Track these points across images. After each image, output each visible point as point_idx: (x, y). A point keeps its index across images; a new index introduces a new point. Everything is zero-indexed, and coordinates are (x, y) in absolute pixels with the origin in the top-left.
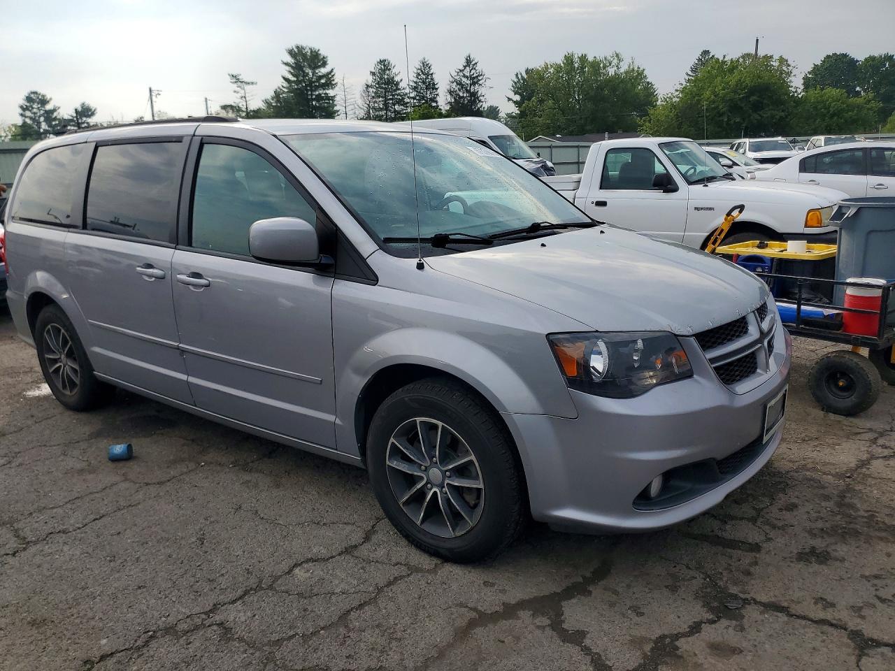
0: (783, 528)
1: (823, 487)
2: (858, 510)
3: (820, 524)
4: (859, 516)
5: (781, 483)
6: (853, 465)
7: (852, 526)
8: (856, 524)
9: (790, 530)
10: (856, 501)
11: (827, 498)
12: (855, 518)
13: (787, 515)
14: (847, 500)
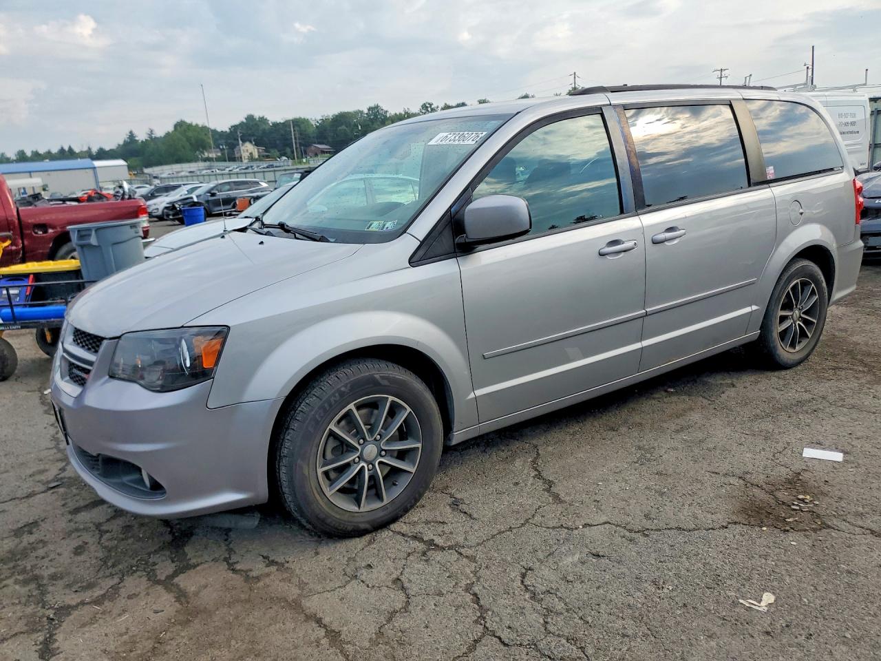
0: (70, 534)
1: (69, 586)
2: (16, 582)
3: (41, 552)
4: (10, 577)
5: (113, 566)
6: (60, 637)
7: (11, 565)
8: (9, 569)
9: (62, 535)
10: (24, 590)
11: (54, 577)
12: (13, 574)
13: (75, 543)
14: (33, 586)
